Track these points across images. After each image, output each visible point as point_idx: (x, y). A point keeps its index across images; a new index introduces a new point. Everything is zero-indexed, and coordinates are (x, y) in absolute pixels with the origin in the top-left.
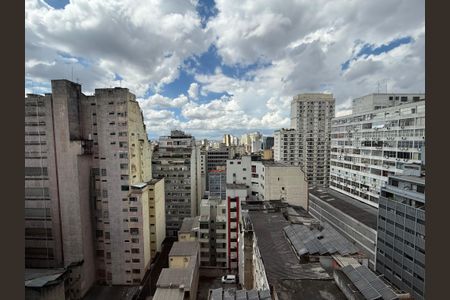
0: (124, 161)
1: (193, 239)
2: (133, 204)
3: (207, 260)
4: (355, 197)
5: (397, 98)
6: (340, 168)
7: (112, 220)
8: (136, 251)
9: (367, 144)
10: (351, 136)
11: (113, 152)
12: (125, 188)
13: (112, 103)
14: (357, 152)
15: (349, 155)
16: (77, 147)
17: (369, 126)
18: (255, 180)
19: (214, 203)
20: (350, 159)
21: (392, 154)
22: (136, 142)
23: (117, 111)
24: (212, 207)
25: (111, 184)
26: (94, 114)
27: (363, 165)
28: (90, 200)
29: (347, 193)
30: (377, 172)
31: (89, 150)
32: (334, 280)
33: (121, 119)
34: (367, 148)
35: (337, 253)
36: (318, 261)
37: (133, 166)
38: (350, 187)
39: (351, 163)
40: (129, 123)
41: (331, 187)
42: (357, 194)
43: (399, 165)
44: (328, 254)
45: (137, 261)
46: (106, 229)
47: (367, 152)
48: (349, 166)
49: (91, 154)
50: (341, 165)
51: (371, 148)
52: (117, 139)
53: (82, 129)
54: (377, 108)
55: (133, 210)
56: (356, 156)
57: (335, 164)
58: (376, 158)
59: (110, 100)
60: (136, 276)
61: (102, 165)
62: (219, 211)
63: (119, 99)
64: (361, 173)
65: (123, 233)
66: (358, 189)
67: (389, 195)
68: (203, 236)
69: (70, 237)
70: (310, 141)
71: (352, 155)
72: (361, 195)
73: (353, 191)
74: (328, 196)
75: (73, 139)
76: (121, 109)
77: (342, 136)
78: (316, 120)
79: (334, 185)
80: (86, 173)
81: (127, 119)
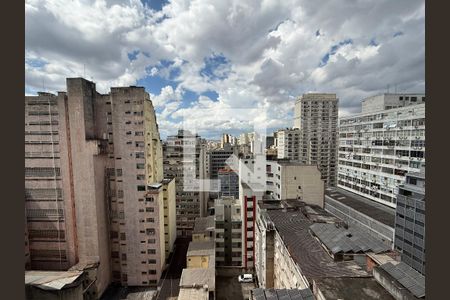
0: (140, 161)
1: (208, 239)
2: (149, 204)
3: (223, 259)
4: (366, 195)
5: (407, 98)
6: (348, 167)
7: (127, 221)
8: (153, 252)
9: (377, 143)
10: (360, 135)
11: (129, 152)
12: (141, 188)
13: (128, 102)
14: (367, 150)
15: (358, 154)
16: (93, 147)
17: (380, 125)
18: (271, 179)
19: (228, 203)
20: (360, 158)
21: (404, 153)
22: (151, 142)
23: (133, 110)
24: (226, 207)
25: (127, 185)
26: (110, 113)
27: (374, 164)
28: (105, 200)
29: (356, 192)
30: (389, 171)
31: (105, 149)
32: (373, 277)
33: (138, 119)
34: (378, 147)
35: (370, 251)
36: (352, 258)
37: (149, 166)
38: (360, 186)
39: (361, 162)
40: (146, 123)
41: (339, 186)
42: (367, 192)
43: (413, 164)
44: (361, 252)
45: (153, 262)
46: (122, 229)
47: (378, 151)
48: (358, 166)
49: (107, 153)
50: (350, 164)
51: (382, 147)
52: (133, 138)
53: (96, 129)
54: (388, 108)
55: (150, 210)
56: (366, 155)
57: (343, 162)
58: (387, 157)
59: (126, 99)
60: (152, 277)
61: (118, 164)
62: (233, 211)
63: (135, 99)
64: (371, 172)
65: (139, 234)
66: (367, 188)
67: (406, 193)
68: (218, 236)
69: (85, 239)
70: (314, 140)
71: (361, 154)
72: (372, 193)
73: (362, 190)
74: (338, 195)
75: (88, 138)
76: (138, 108)
77: (350, 135)
78: (320, 120)
79: (342, 183)
80: (101, 173)
81: (144, 118)
